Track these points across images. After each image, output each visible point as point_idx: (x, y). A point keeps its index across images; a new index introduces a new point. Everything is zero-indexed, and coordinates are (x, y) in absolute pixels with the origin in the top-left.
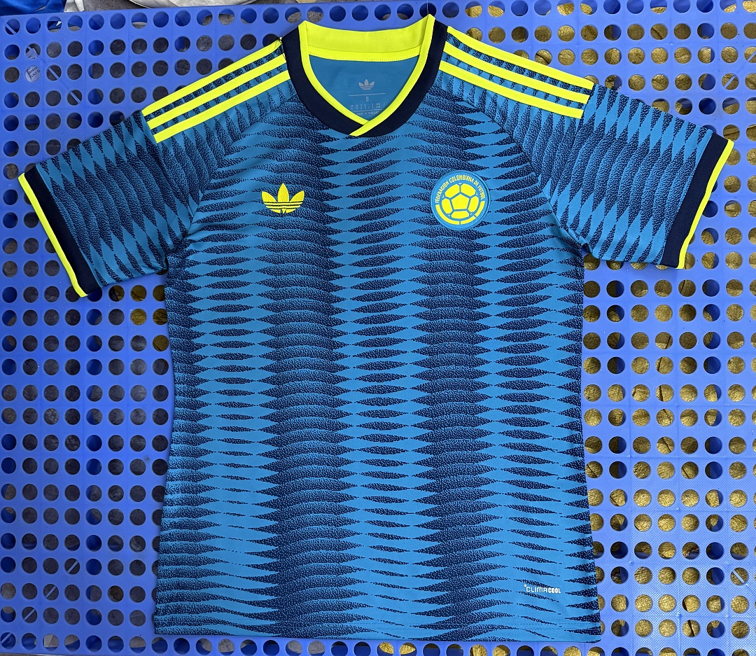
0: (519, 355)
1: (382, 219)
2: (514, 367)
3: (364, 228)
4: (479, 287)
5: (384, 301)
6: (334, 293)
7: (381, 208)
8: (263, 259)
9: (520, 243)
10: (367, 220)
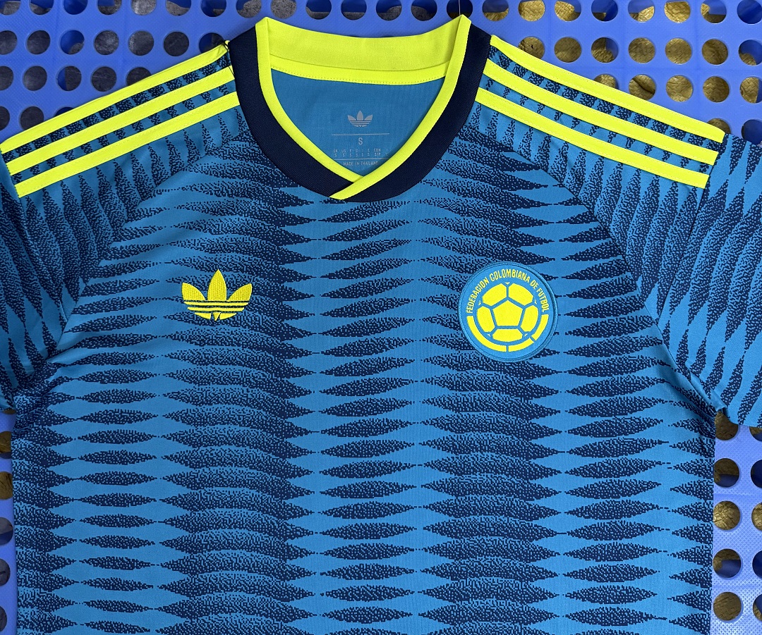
0: (605, 584)
1: (377, 336)
2: (597, 606)
3: (348, 349)
4: (539, 462)
5: (377, 479)
6: (292, 461)
7: (376, 316)
8: (177, 396)
9: (608, 389)
10: (353, 335)
